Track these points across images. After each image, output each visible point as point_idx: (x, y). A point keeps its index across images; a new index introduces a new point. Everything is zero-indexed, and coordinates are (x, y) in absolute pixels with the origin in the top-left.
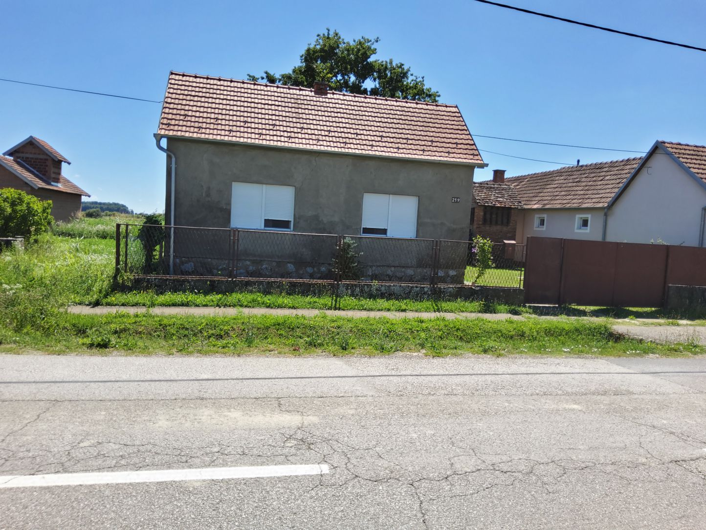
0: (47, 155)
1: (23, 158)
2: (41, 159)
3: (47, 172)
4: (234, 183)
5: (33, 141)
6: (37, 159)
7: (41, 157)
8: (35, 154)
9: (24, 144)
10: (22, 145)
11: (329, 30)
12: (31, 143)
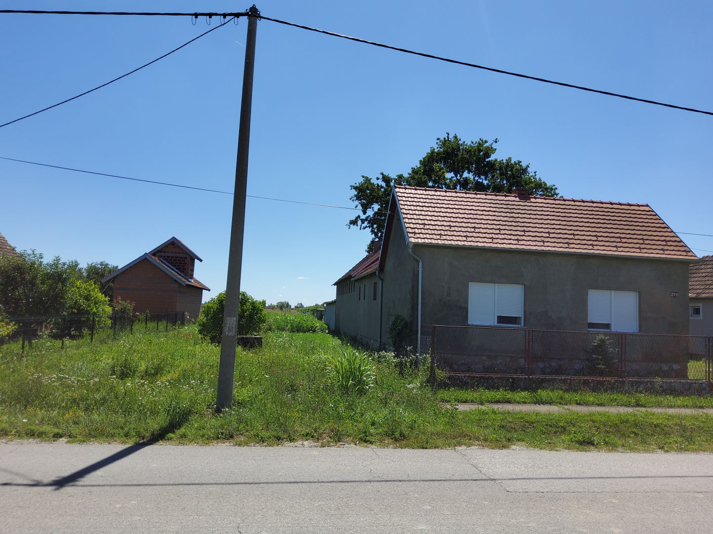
0: (187, 253)
1: (164, 257)
2: (181, 258)
3: (185, 269)
4: (470, 283)
5: (176, 242)
6: (177, 257)
7: (182, 255)
8: (175, 253)
9: (166, 244)
10: (164, 245)
11: (449, 134)
12: (174, 243)
